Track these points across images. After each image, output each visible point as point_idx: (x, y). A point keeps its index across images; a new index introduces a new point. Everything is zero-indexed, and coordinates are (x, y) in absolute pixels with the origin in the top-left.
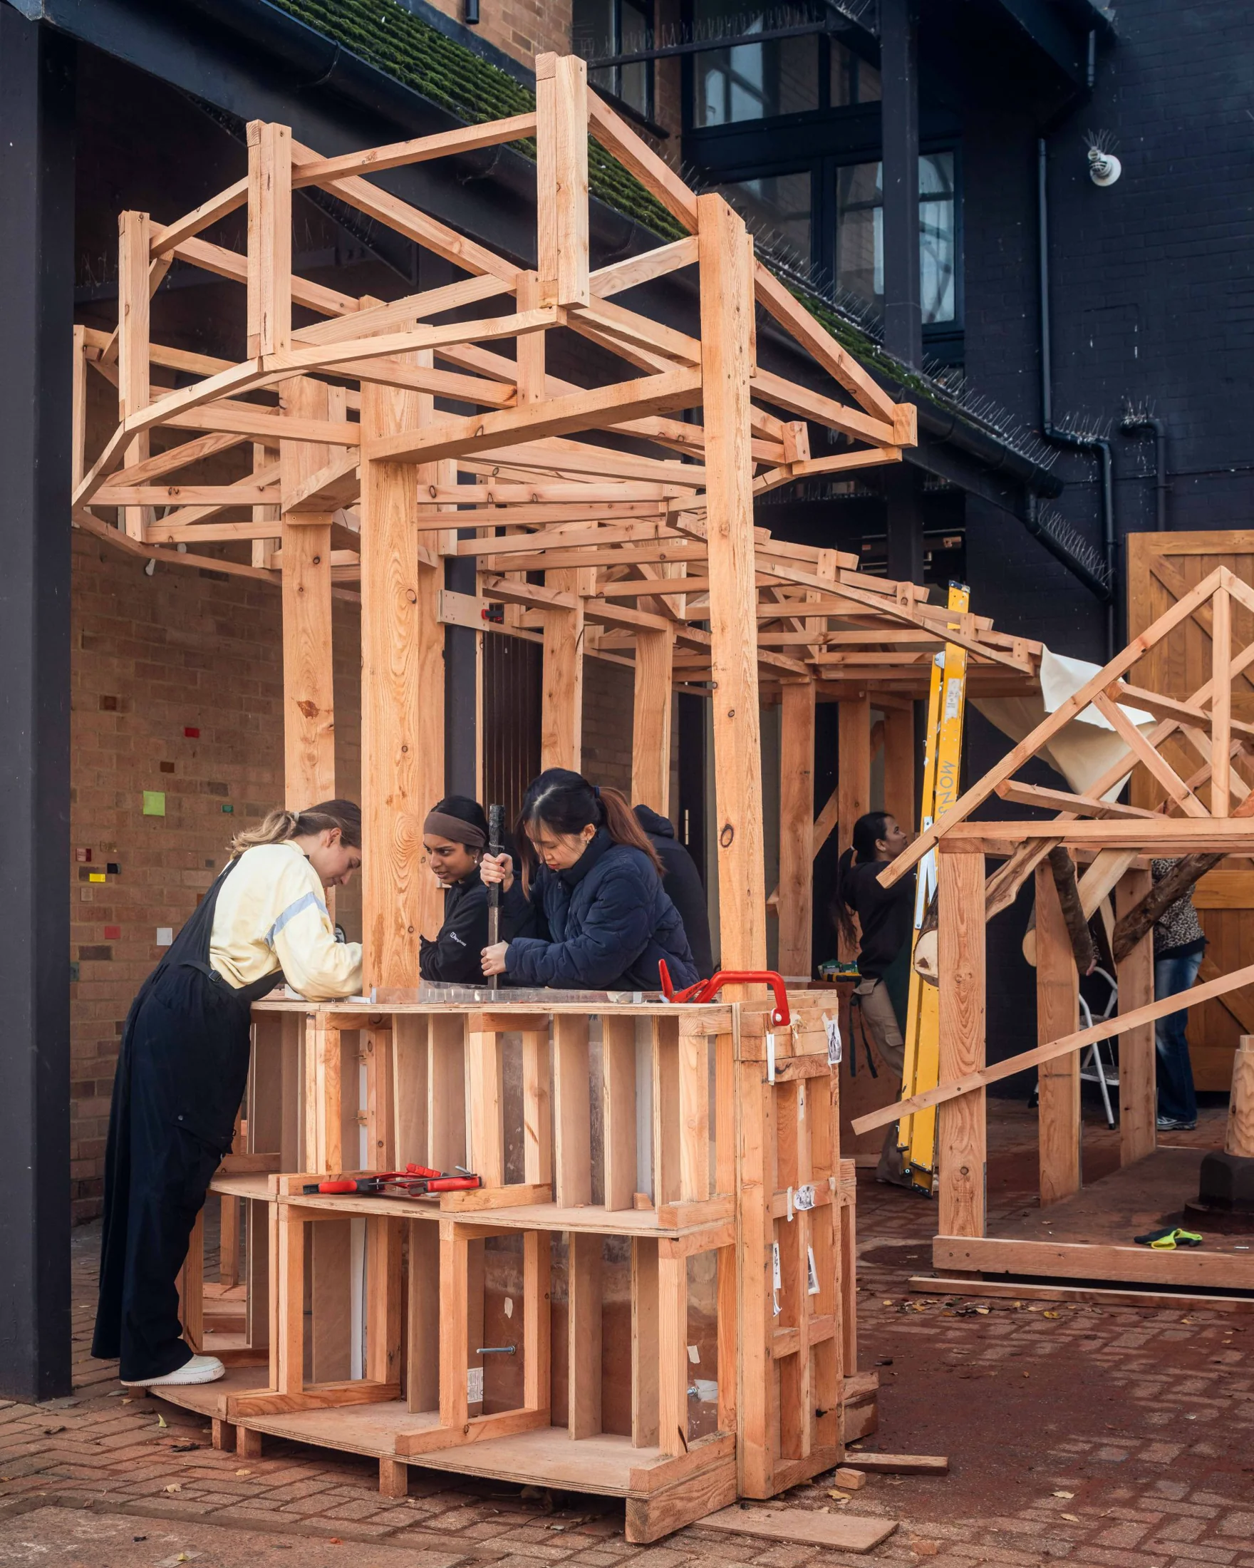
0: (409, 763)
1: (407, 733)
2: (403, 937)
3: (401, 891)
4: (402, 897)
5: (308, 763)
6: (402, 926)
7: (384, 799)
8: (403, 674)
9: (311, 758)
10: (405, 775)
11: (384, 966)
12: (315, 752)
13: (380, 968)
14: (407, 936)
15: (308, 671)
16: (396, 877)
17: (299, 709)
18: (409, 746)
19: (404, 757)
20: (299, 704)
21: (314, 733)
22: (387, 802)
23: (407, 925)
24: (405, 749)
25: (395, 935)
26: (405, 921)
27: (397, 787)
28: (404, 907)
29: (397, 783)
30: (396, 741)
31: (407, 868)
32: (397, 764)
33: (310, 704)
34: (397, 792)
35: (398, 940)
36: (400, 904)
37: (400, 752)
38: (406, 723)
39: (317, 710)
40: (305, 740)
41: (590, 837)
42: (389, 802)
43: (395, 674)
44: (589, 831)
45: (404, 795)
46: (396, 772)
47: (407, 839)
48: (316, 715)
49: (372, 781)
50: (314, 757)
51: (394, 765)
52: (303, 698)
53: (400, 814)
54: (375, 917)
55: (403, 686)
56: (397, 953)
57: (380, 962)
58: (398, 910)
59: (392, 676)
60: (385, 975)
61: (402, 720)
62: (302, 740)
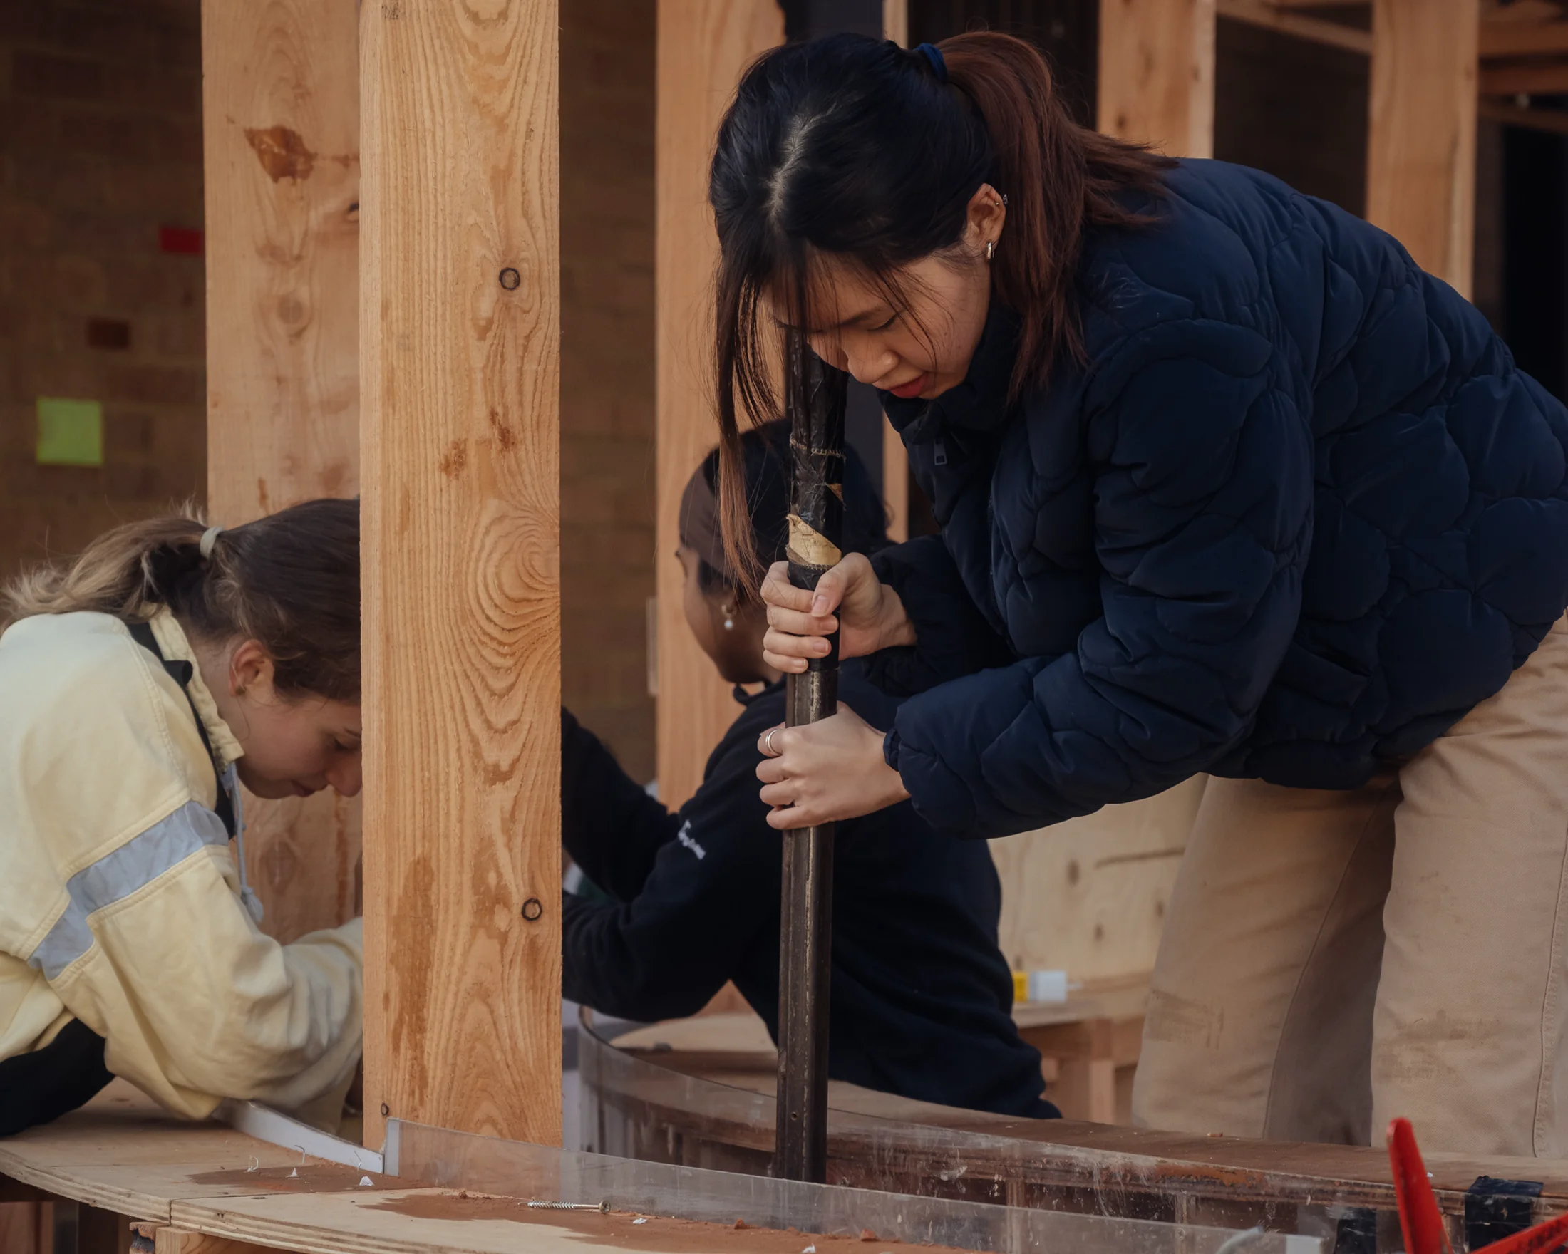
0: (524, 329)
1: (520, 223)
2: (504, 938)
3: (497, 776)
4: (502, 796)
5: (279, 327)
6: (500, 898)
7: (434, 455)
8: (503, 15)
9: (290, 310)
10: (511, 367)
11: (436, 1041)
12: (304, 294)
13: (418, 1047)
14: (519, 933)
15: (280, 31)
16: (476, 725)
17: (252, 154)
18: (524, 268)
19: (507, 307)
20: (253, 137)
21: (298, 232)
22: (446, 467)
23: (517, 899)
24: (509, 278)
25: (474, 928)
26: (509, 877)
27: (481, 412)
28: (508, 832)
29: (479, 396)
30: (478, 250)
31: (519, 694)
32: (482, 333)
33: (286, 138)
34: (482, 428)
35: (485, 947)
36: (494, 824)
37: (492, 289)
38: (515, 188)
39: (310, 157)
40: (271, 252)
41: (993, 230)
42: (454, 464)
43: (475, 17)
44: (987, 211)
45: (507, 439)
46: (478, 360)
47: (517, 593)
48: (305, 175)
49: (389, 392)
50: (298, 307)
51: (472, 334)
52: (265, 119)
53: (493, 506)
54: (402, 869)
55: (502, 59)
56: (482, 993)
57: (419, 1027)
58: (485, 845)
59: (467, 28)
60: (436, 1071)
61: (501, 178)
62: (261, 253)
